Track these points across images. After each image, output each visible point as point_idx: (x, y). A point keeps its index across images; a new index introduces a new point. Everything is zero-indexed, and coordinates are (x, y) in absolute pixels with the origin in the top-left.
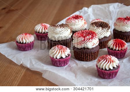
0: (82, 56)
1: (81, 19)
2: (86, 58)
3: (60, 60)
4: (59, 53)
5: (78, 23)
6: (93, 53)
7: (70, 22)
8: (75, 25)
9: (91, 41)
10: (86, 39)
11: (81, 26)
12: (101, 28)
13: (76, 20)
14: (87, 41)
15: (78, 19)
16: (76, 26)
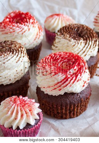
0: (64, 111)
1: (31, 21)
2: (70, 113)
3: (26, 132)
4: (22, 116)
5: (29, 32)
6: (84, 101)
7: (11, 32)
8: (22, 37)
9: (80, 77)
10: (69, 76)
11: (35, 37)
12: (82, 41)
13: (23, 26)
14: (72, 81)
15: (26, 23)
16: (24, 39)
